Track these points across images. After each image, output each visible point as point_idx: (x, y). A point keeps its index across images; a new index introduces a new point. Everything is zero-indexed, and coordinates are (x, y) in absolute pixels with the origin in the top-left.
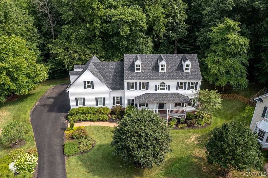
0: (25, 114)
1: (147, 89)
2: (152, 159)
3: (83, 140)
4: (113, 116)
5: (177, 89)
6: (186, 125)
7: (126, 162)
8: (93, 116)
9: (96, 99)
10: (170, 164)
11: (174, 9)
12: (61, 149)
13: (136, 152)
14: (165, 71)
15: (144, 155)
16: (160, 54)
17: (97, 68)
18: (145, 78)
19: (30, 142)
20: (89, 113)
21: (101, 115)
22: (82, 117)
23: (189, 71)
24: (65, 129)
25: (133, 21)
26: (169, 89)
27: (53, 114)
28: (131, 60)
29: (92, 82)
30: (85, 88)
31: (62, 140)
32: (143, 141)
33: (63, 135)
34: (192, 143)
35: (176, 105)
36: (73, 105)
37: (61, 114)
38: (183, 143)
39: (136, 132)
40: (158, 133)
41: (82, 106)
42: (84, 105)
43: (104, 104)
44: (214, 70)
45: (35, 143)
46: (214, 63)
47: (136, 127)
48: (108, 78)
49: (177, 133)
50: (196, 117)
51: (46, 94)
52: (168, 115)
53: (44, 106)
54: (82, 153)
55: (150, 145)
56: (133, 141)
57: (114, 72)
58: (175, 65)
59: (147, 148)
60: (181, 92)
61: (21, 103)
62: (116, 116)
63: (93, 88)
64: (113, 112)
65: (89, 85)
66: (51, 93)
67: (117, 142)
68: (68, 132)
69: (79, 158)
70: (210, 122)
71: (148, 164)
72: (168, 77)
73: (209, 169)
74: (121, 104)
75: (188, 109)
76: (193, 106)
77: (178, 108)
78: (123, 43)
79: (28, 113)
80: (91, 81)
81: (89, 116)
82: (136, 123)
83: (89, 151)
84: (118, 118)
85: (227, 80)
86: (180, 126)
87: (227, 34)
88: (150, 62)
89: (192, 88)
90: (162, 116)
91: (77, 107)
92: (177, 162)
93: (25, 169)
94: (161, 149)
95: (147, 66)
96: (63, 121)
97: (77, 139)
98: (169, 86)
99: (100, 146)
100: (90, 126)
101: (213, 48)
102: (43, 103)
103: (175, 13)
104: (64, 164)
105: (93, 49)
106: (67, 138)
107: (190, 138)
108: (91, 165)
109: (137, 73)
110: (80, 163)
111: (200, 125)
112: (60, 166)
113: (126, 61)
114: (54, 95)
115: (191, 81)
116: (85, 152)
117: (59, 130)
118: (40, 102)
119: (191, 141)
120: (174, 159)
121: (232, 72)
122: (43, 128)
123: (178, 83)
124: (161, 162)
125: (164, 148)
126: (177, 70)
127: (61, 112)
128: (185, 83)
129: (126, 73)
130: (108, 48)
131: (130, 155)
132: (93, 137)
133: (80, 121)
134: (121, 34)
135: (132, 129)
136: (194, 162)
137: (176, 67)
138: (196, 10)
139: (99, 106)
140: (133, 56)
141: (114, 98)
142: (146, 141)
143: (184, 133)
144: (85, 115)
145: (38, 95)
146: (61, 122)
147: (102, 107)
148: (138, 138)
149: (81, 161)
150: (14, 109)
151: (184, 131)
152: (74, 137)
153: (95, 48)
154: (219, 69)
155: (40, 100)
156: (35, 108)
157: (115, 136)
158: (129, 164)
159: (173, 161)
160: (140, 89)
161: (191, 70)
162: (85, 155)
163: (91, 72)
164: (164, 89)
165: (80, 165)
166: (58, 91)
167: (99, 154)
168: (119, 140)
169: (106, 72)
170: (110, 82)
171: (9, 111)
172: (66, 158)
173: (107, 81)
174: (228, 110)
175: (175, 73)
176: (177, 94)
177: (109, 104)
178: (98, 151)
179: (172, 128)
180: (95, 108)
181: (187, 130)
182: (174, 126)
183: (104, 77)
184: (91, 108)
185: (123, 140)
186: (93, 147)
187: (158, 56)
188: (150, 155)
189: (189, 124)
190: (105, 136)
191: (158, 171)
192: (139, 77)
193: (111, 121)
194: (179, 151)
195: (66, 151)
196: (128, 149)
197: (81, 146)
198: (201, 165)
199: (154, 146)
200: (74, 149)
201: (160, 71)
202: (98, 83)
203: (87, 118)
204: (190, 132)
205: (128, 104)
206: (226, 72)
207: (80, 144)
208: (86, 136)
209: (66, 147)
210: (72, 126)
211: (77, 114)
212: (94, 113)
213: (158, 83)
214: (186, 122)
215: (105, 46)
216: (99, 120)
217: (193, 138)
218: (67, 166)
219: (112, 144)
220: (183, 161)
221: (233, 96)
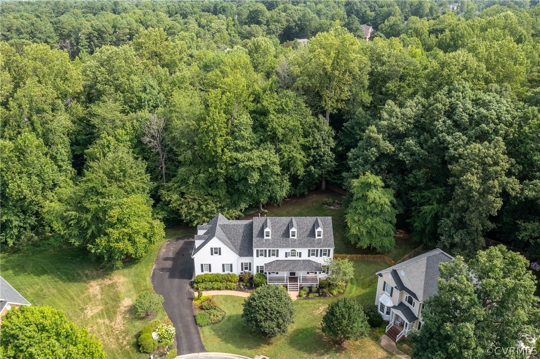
0: (145, 280)
1: (277, 256)
2: (276, 329)
3: (212, 311)
4: (241, 283)
5: (309, 256)
6: (317, 295)
7: (254, 332)
8: (220, 284)
9: (223, 265)
10: (295, 334)
11: (316, 140)
12: (193, 319)
13: (263, 324)
14: (296, 238)
15: (269, 326)
16: (291, 216)
17: (224, 232)
18: (274, 245)
19: (160, 313)
20: (216, 281)
21: (228, 283)
22: (209, 285)
23: (321, 237)
24: (192, 299)
25: (263, 166)
26: (300, 256)
27: (176, 281)
28: (261, 225)
29: (220, 249)
30: (212, 254)
31: (192, 311)
32: (269, 314)
33: (191, 305)
34: (319, 314)
35: (308, 273)
36: (198, 272)
37: (185, 280)
38: (311, 314)
39: (263, 307)
40: (282, 307)
41: (208, 272)
42: (210, 271)
43: (231, 271)
44: (354, 230)
45: (166, 313)
46: (354, 221)
47: (263, 303)
48: (235, 243)
49: (307, 303)
50: (329, 285)
51: (161, 254)
52: (299, 283)
53: (163, 270)
54: (213, 324)
55: (274, 318)
56: (261, 314)
57: (243, 236)
58: (307, 230)
59: (272, 320)
60: (313, 258)
61: (136, 266)
62: (245, 284)
63: (220, 254)
64: (241, 279)
65: (216, 251)
66: (167, 252)
67: (247, 315)
68: (196, 302)
69: (212, 329)
70: (344, 291)
71: (273, 333)
72: (299, 244)
73: (329, 338)
74: (250, 270)
75: (322, 276)
76: (327, 273)
77: (311, 275)
78: (251, 189)
79: (148, 279)
80: (218, 247)
81: (216, 284)
82: (263, 298)
83: (220, 321)
84: (246, 286)
85: (368, 242)
86: (311, 295)
87: (368, 191)
88: (281, 227)
89: (325, 254)
90: (293, 284)
91: (203, 273)
92: (301, 332)
93: (166, 338)
94: (284, 321)
95: (278, 231)
96: (189, 289)
97: (207, 309)
98: (300, 253)
99: (230, 317)
100: (218, 295)
101: (354, 204)
102: (161, 266)
103: (318, 144)
104: (198, 333)
105: (215, 196)
106: (196, 308)
107: (318, 309)
108: (223, 334)
109: (266, 240)
110: (213, 333)
111: (332, 294)
112: (196, 336)
113: (256, 226)
114: (171, 255)
115: (323, 249)
116: (216, 323)
117: (186, 300)
118: (157, 264)
119: (319, 312)
120: (299, 330)
121: (374, 233)
122: (169, 298)
123: (309, 250)
124: (284, 331)
125: (286, 320)
126: (309, 236)
127: (184, 279)
128: (317, 250)
129: (255, 240)
130: (233, 192)
131: (258, 326)
132: (222, 307)
133: (206, 289)
134: (250, 182)
135: (259, 304)
136: (317, 333)
137: (308, 233)
138: (348, 133)
139: (226, 272)
140: (263, 219)
141: (242, 264)
142: (271, 314)
143: (314, 304)
144: (212, 283)
145: (152, 254)
146: (187, 291)
147: (229, 274)
148: (264, 312)
149: (214, 331)
150: (129, 273)
151: (314, 301)
152: (204, 307)
153: (218, 195)
154: (359, 229)
155: (156, 262)
156: (153, 273)
157: (245, 309)
158: (258, 334)
159: (298, 332)
160: (269, 256)
161: (323, 237)
162: (217, 325)
163: (218, 238)
164: (295, 256)
165: (214, 334)
166: (174, 249)
167: (229, 324)
168: (248, 313)
169: (234, 236)
170: (238, 247)
171: (124, 276)
172: (199, 328)
173: (235, 247)
174: (369, 275)
175: (306, 239)
176: (309, 261)
177: (237, 271)
178: (228, 322)
179: (302, 298)
180: (222, 275)
181: (318, 300)
182: (304, 296)
183: (231, 242)
184: (217, 275)
185: (253, 313)
186: (223, 318)
187: (289, 219)
188: (274, 326)
189: (321, 294)
190: (234, 306)
191: (283, 340)
192: (269, 244)
193: (239, 289)
194: (306, 322)
195: (198, 322)
196: (256, 321)
197: (212, 317)
198: (323, 335)
199: (278, 319)
200: (205, 320)
201: (291, 237)
202: (225, 250)
203: (214, 286)
204: (320, 302)
205: (258, 271)
206: (367, 232)
207: (210, 315)
208: (215, 307)
209: (198, 318)
210: (200, 295)
211: (202, 282)
212: (221, 281)
213: (289, 250)
214: (318, 292)
215: (230, 189)
216: (226, 288)
217: (322, 309)
218: (201, 335)
219: (243, 316)
220: (307, 332)
221: (380, 258)
